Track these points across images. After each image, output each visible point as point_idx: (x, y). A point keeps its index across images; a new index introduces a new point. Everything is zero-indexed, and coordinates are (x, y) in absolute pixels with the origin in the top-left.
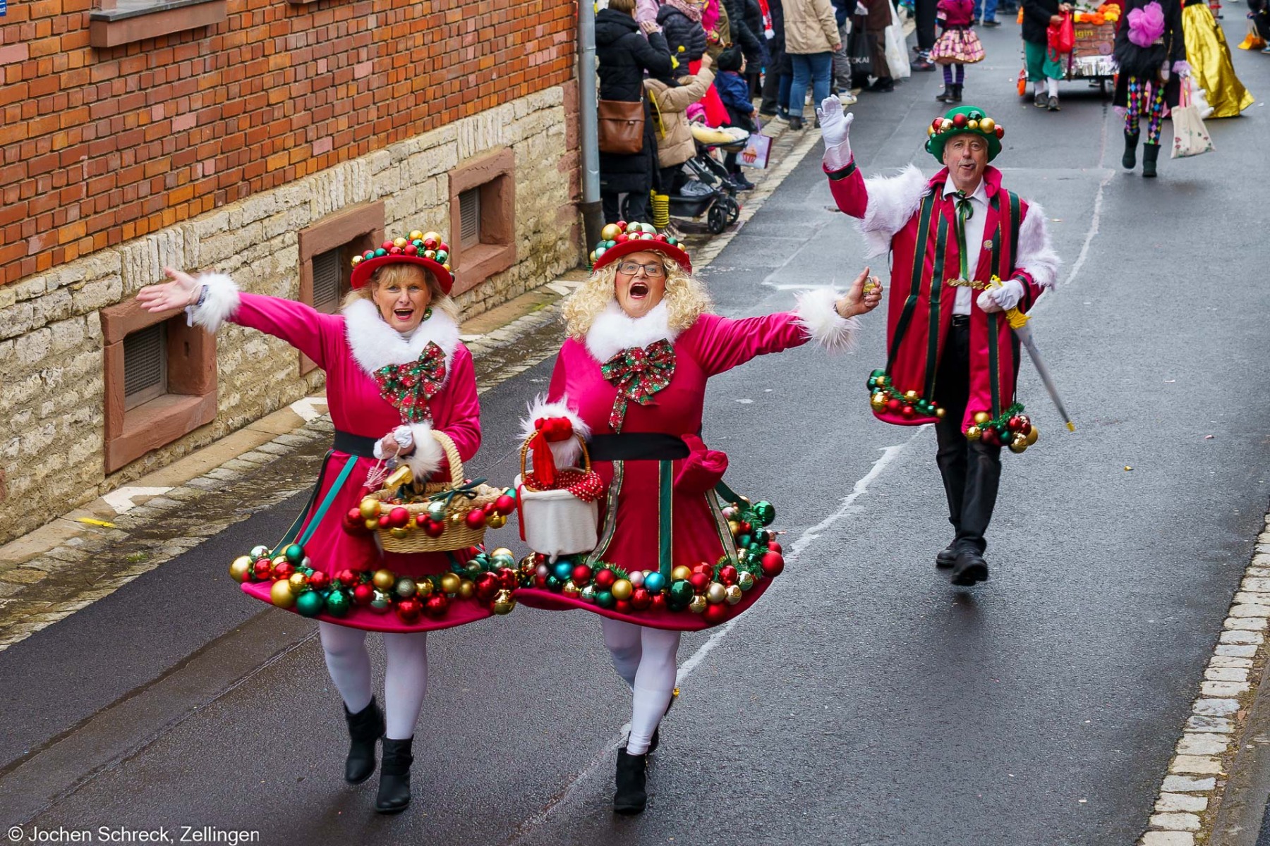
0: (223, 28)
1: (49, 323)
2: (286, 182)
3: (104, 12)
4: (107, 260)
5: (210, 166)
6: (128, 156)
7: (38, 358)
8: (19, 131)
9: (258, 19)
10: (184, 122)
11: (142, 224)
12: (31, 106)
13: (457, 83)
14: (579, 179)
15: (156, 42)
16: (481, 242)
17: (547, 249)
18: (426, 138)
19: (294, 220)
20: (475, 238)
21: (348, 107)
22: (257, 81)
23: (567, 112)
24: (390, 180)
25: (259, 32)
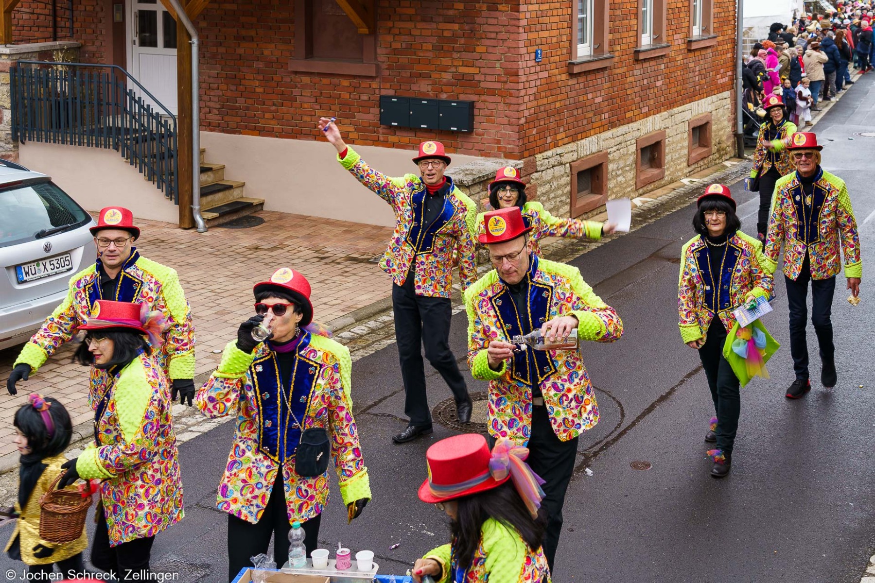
0: (612, 67)
1: (553, 166)
2: (632, 122)
3: (573, 61)
4: (572, 146)
5: (607, 115)
6: (580, 111)
7: (549, 178)
8: (545, 101)
9: (624, 65)
10: (599, 100)
11: (584, 134)
12: (549, 93)
13: (692, 89)
14: (735, 125)
15: (589, 71)
16: (699, 146)
17: (723, 150)
18: (681, 108)
19: (635, 135)
20: (697, 145)
21: (654, 97)
22: (623, 86)
23: (731, 101)
24: (668, 123)
25: (624, 69)
